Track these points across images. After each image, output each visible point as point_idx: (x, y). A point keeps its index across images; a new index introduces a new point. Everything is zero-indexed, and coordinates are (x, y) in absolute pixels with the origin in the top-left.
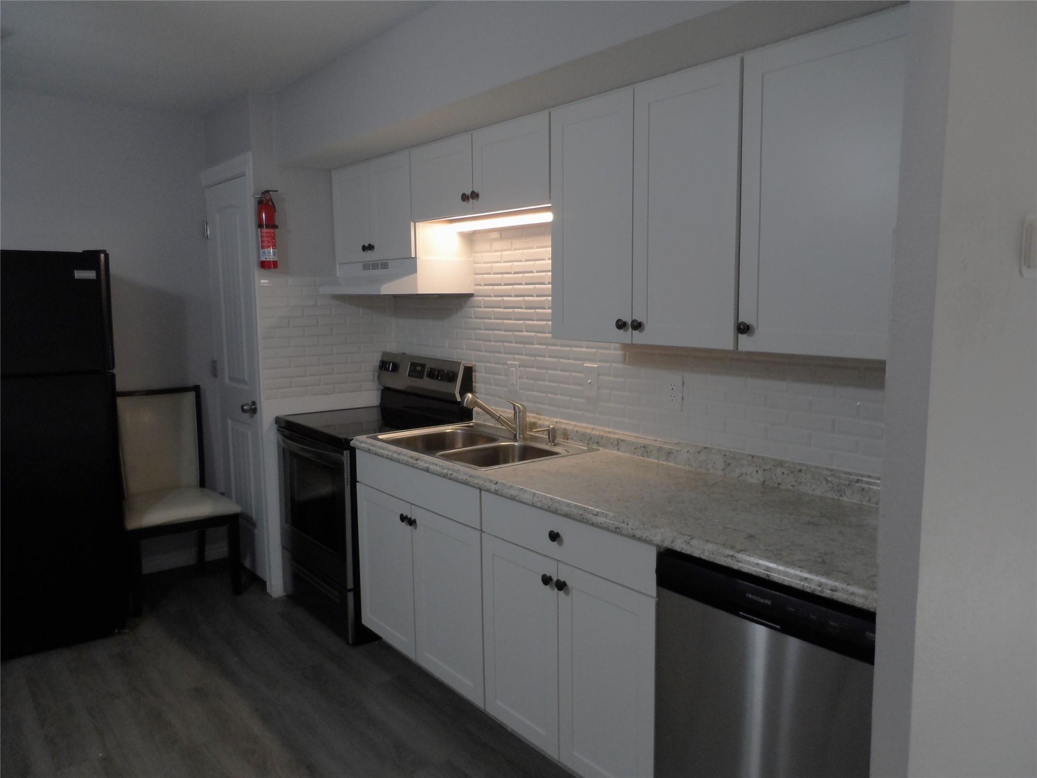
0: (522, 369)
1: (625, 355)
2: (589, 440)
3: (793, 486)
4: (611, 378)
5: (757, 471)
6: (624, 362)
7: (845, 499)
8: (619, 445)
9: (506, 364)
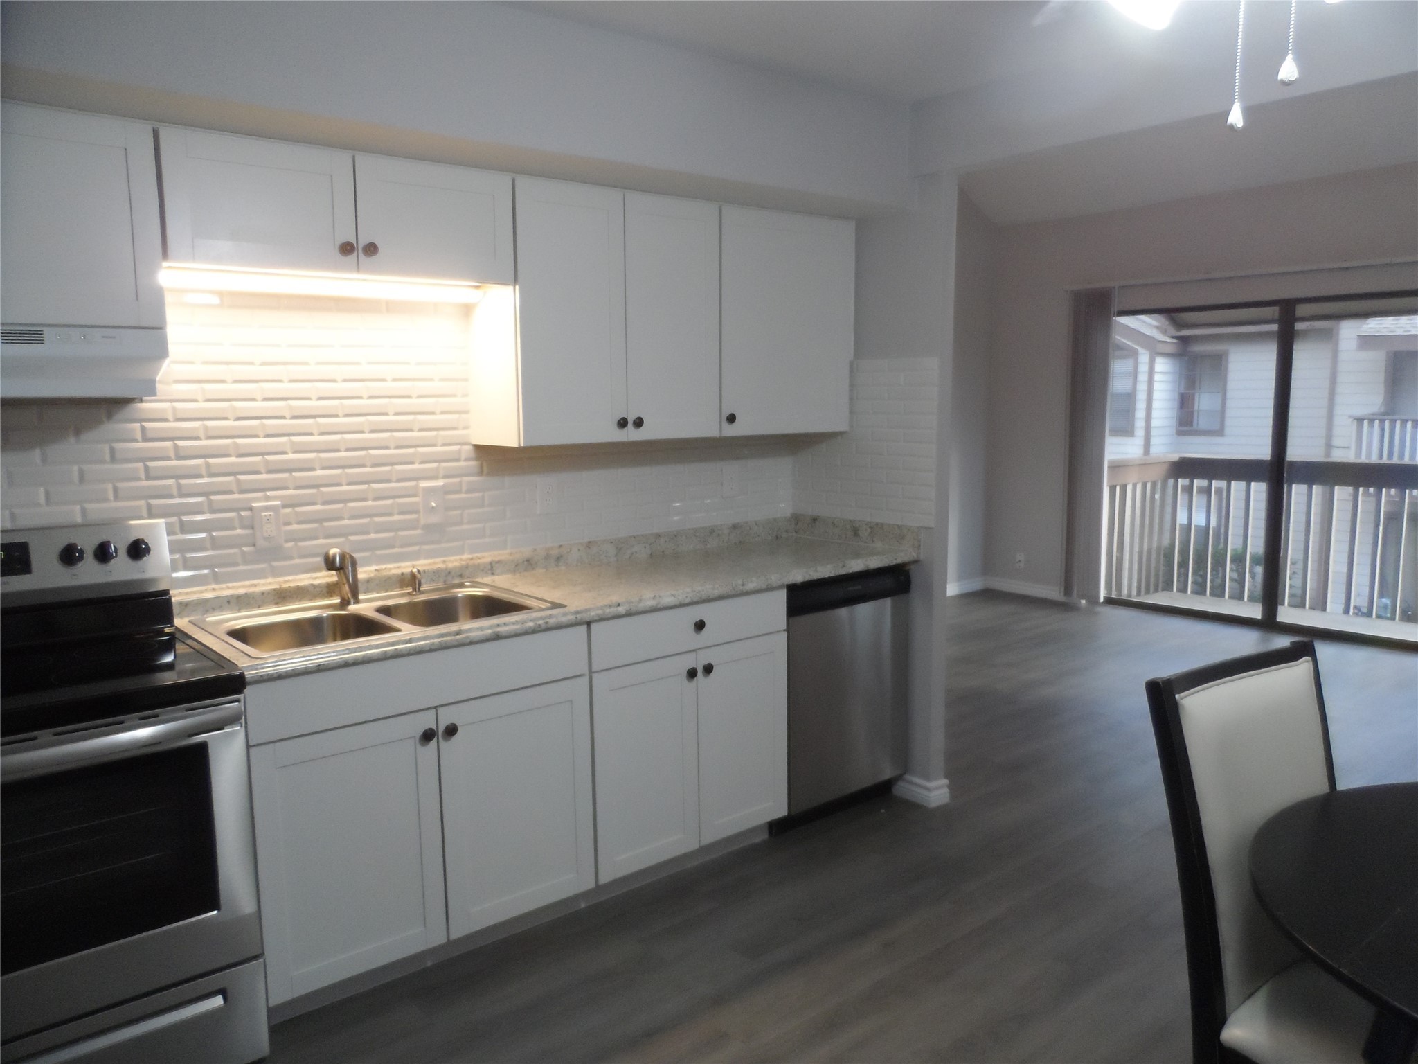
0: (288, 510)
1: (481, 467)
2: (446, 576)
3: (674, 549)
4: (463, 496)
5: (645, 547)
6: (481, 473)
7: (709, 546)
8: (494, 568)
9: (251, 509)
